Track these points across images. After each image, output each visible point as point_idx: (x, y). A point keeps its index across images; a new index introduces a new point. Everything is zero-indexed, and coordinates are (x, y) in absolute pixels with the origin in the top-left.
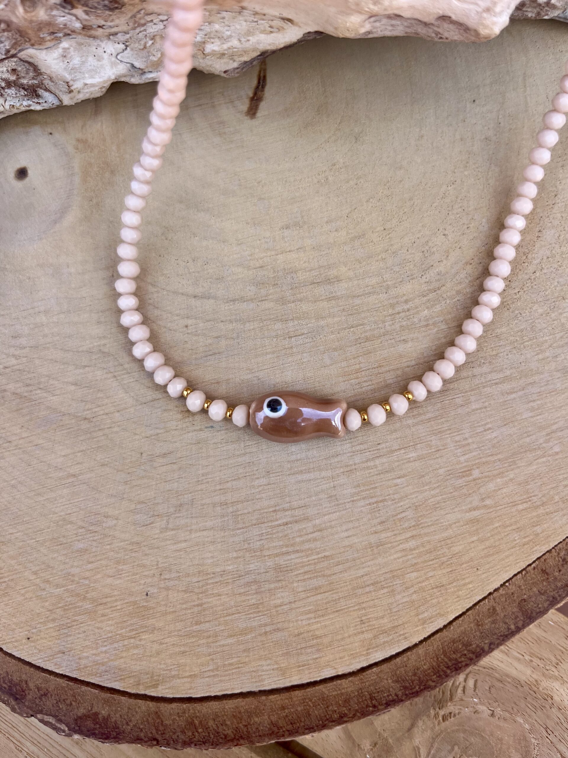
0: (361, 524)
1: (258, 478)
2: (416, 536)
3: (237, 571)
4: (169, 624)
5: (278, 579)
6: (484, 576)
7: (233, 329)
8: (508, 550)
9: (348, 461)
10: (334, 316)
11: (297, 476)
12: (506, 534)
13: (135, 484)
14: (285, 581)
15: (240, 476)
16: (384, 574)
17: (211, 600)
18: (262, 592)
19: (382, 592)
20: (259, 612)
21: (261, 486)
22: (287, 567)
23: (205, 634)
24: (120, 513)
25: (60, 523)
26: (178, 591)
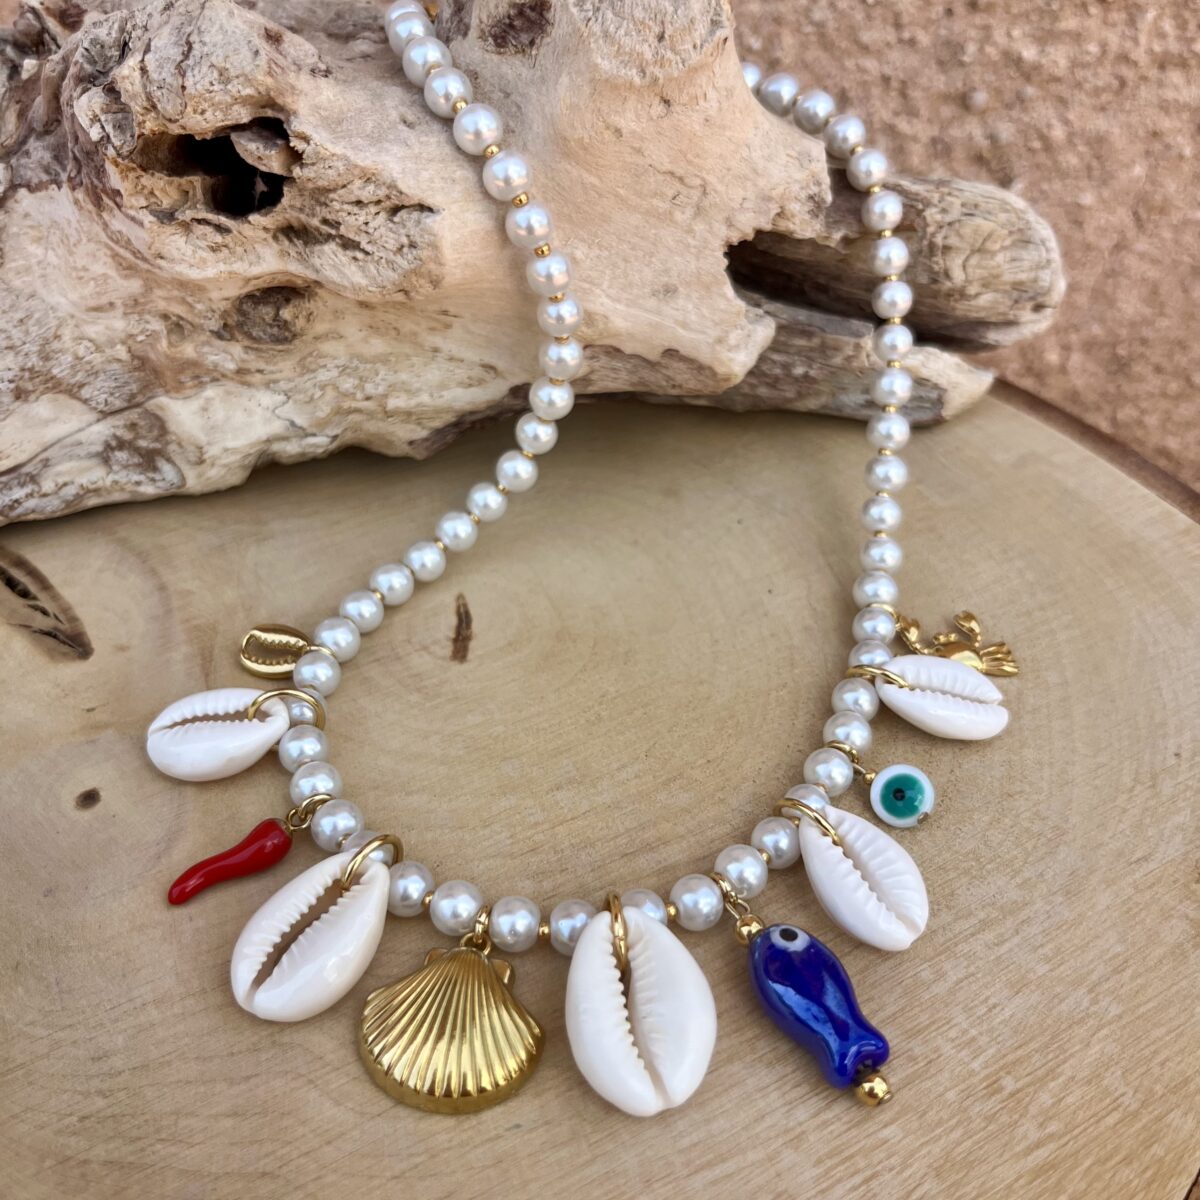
9: (785, 1122)
11: (704, 1173)
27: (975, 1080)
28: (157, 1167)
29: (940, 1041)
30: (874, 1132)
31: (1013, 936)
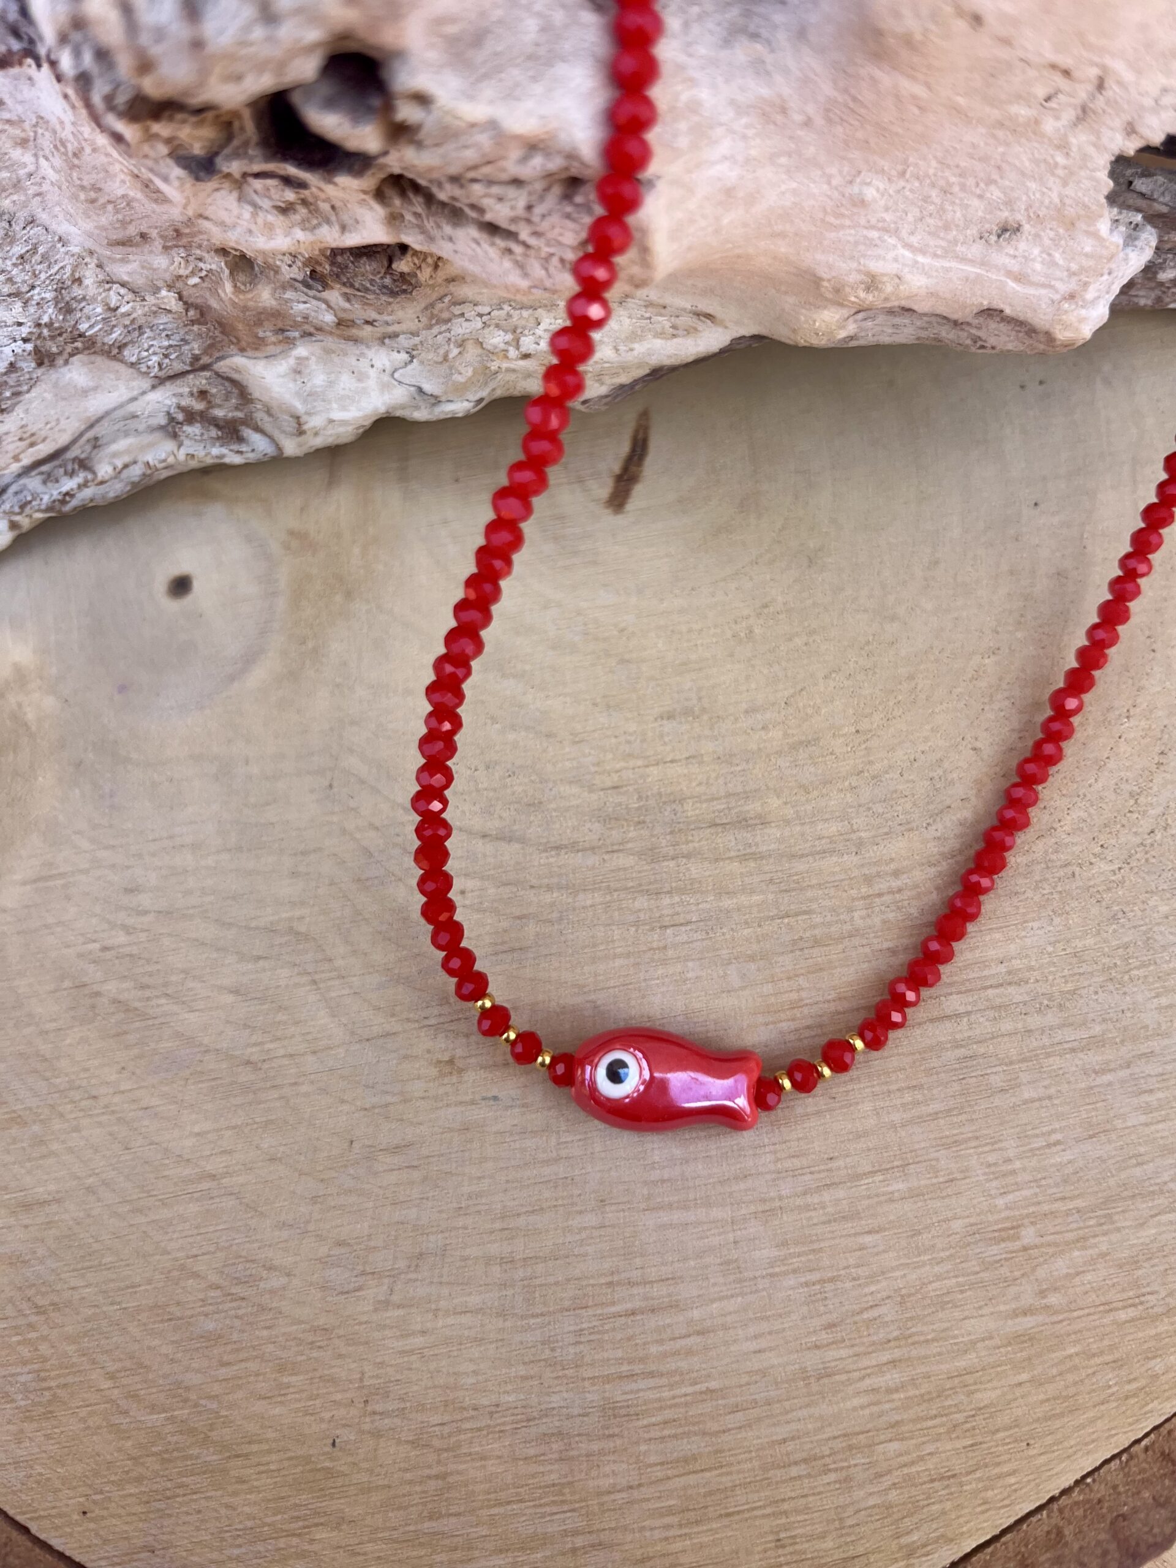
0: (786, 1325)
1: (581, 1212)
2: (900, 1361)
3: (525, 1407)
4: (373, 1514)
5: (607, 1432)
6: (1042, 1459)
7: (552, 904)
8: (1095, 1406)
9: (765, 1190)
10: (752, 892)
12: (1090, 1371)
13: (332, 1204)
14: (622, 1437)
15: (544, 1206)
16: (829, 1439)
17: (462, 1467)
18: (572, 1458)
19: (827, 1479)
20: (563, 1502)
21: (585, 1228)
22: (628, 1407)
23: (447, 1542)
24: (296, 1263)
25: (175, 1273)
26: (399, 1442)
27: (991, 1218)
29: (974, 1162)
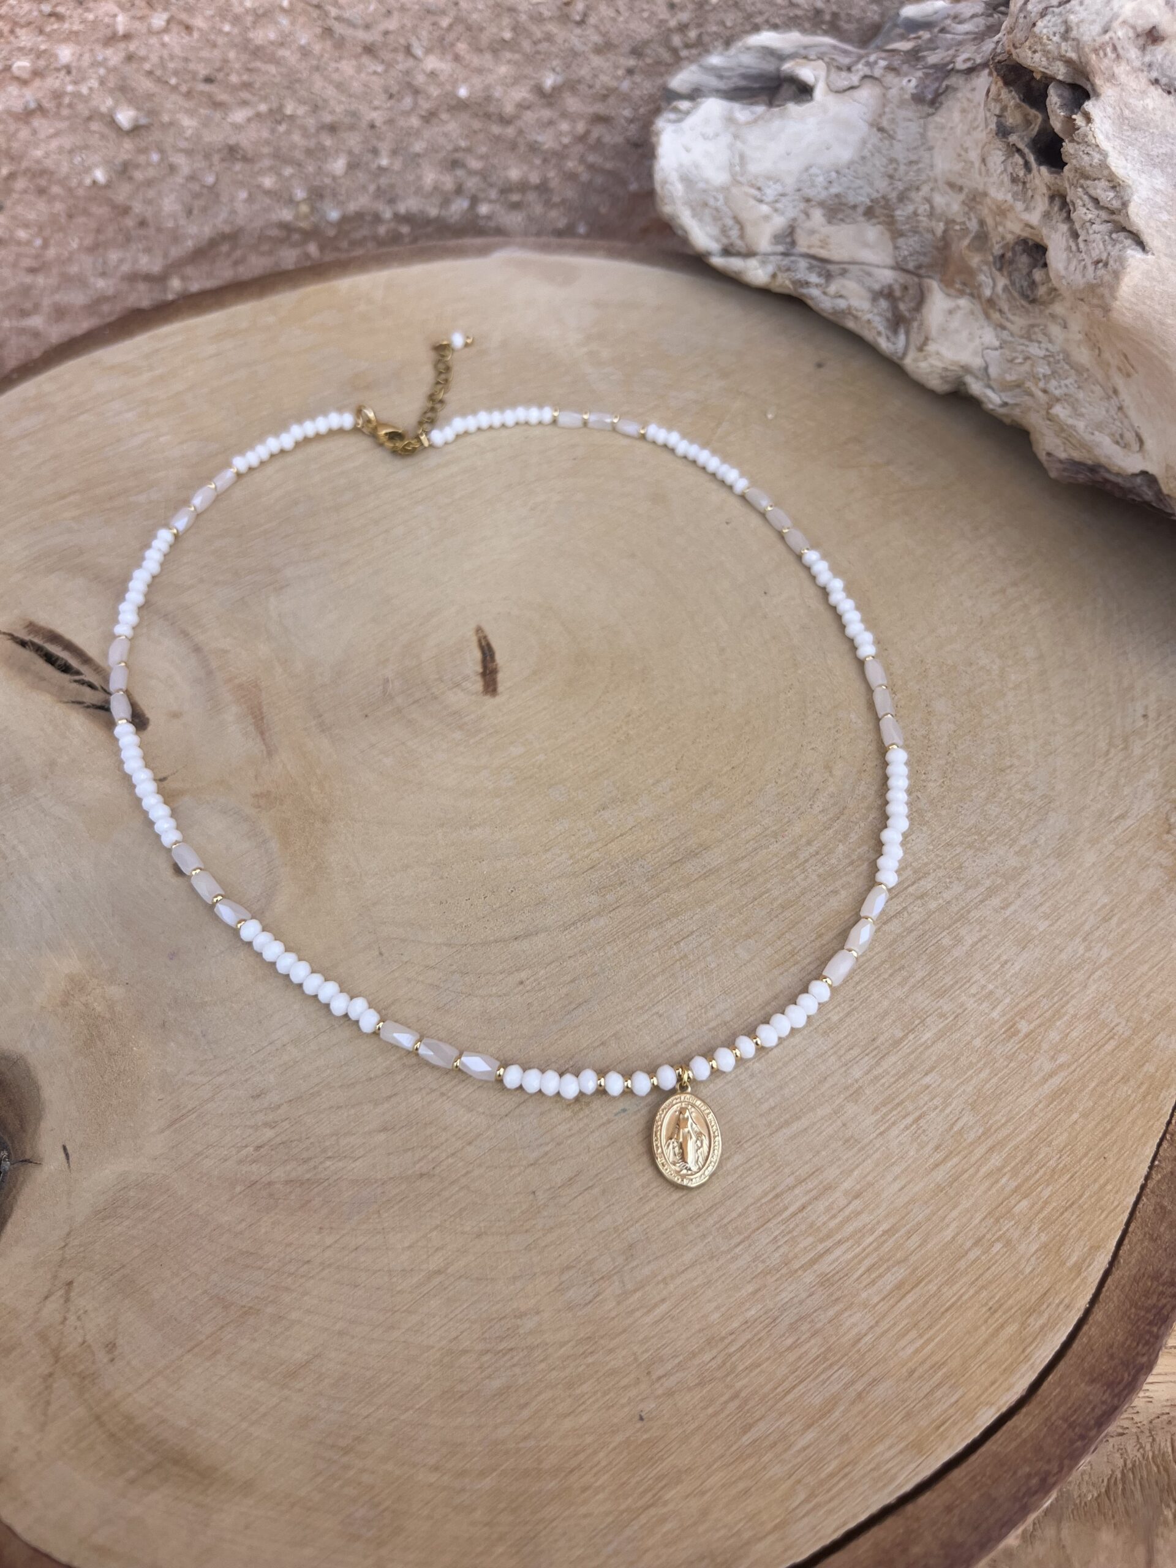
0: (910, 1162)
2: (994, 1146)
3: (766, 1313)
4: (700, 1453)
5: (833, 1298)
6: (1119, 1165)
8: (1129, 1112)
9: (844, 1081)
10: (723, 894)
11: (784, 1130)
12: (1112, 1091)
13: (544, 1244)
14: (845, 1295)
16: (981, 1222)
18: (820, 1330)
19: (995, 1250)
20: (831, 1365)
21: (738, 1168)
22: (838, 1272)
23: (766, 1443)
24: (540, 1301)
25: (447, 1359)
26: (690, 1389)
27: (996, 1027)
28: (331, 1181)
29: (964, 998)
30: (918, 1080)
31: (1016, 898)
